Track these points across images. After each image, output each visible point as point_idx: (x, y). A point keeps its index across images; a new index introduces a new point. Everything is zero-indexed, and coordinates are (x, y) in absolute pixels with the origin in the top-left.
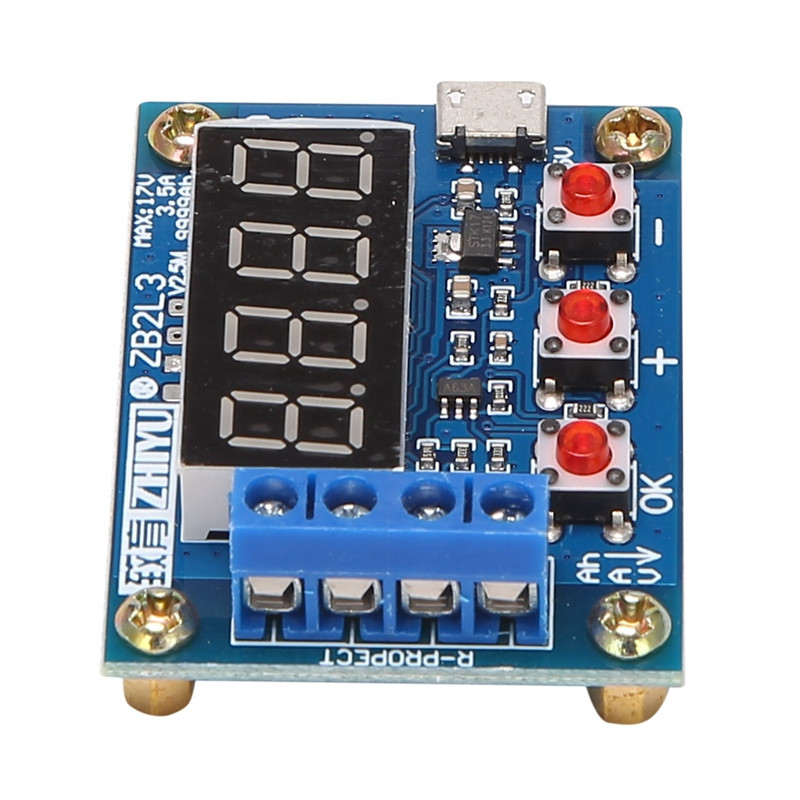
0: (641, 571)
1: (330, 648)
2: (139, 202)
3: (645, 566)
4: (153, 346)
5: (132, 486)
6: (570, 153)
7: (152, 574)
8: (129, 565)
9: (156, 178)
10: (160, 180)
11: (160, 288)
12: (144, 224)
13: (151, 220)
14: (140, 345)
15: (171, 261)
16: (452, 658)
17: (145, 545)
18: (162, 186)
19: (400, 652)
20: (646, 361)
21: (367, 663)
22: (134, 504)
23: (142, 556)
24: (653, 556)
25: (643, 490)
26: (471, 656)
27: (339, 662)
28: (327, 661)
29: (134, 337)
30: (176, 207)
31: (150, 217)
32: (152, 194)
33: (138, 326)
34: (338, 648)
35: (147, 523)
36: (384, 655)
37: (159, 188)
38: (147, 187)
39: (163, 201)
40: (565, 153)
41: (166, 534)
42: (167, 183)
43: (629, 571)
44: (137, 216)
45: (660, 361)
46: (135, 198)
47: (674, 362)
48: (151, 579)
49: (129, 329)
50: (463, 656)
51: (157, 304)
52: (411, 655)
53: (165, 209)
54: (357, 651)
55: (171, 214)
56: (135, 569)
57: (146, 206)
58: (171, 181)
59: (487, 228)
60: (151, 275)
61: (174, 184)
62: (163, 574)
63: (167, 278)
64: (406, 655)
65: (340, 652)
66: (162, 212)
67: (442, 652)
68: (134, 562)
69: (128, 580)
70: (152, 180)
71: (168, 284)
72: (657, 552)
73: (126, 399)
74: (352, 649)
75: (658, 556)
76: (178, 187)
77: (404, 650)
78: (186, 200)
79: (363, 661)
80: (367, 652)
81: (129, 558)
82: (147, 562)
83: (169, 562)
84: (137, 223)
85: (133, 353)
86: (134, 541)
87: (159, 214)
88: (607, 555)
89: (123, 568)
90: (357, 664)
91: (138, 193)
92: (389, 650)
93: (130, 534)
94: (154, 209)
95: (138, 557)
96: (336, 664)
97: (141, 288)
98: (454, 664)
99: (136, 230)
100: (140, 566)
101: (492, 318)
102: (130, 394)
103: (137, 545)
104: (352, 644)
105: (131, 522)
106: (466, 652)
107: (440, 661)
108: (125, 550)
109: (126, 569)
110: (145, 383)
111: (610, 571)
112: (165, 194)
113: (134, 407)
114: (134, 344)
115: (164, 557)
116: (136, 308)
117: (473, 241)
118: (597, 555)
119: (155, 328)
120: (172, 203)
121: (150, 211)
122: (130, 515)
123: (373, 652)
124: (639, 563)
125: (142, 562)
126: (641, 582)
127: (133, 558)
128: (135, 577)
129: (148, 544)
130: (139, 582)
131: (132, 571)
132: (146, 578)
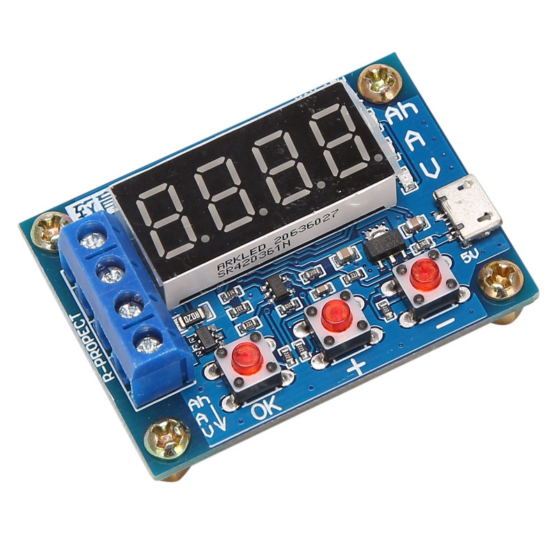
0: (210, 427)
1: (82, 314)
3: (214, 427)
6: (476, 257)
7: (86, 215)
8: (85, 203)
16: (105, 371)
17: (102, 203)
19: (96, 346)
20: (353, 360)
21: (81, 336)
23: (94, 205)
24: (223, 427)
25: (264, 402)
26: (111, 378)
27: (75, 323)
28: (72, 318)
34: (84, 319)
36: (90, 340)
40: (475, 254)
43: (207, 421)
45: (356, 367)
47: (360, 373)
50: (109, 375)
52: (97, 352)
54: (86, 327)
56: (84, 206)
59: (390, 244)
64: (96, 350)
65: (82, 320)
67: (107, 365)
68: (89, 204)
69: (76, 207)
72: (226, 428)
74: (86, 324)
75: (224, 430)
77: (99, 347)
79: (82, 333)
80: (88, 332)
81: (90, 200)
82: (92, 209)
86: (102, 197)
88: (212, 406)
89: (83, 201)
90: (78, 331)
92: (95, 341)
93: (106, 193)
95: (93, 205)
96: (73, 322)
98: (101, 373)
100: (88, 207)
101: (341, 278)
103: (100, 199)
104: (89, 323)
106: (113, 375)
107: (101, 367)
111: (201, 413)
117: (377, 243)
118: (209, 402)
123: (91, 335)
124: (215, 423)
125: (91, 207)
126: (203, 430)
127: (91, 202)
128: (79, 209)
129: (104, 204)
130: (77, 212)
131: (82, 206)
132: (82, 213)
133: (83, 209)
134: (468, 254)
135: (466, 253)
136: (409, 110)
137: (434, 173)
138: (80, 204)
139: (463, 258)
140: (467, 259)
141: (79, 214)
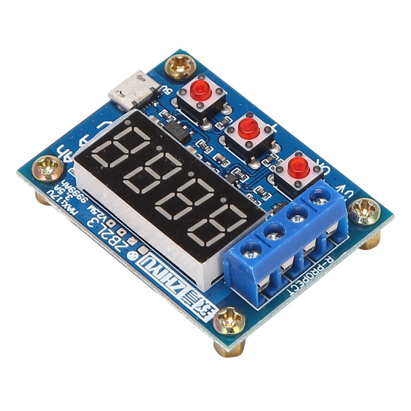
0: (345, 194)
1: (287, 288)
2: (58, 201)
3: (345, 191)
4: (118, 241)
5: (168, 288)
6: (166, 87)
7: (208, 309)
8: (197, 312)
9: (53, 189)
10: (55, 189)
11: (98, 222)
12: (67, 206)
13: (68, 203)
14: (114, 244)
15: (91, 211)
16: (326, 263)
17: (195, 302)
18: (58, 191)
19: (308, 273)
21: (304, 284)
22: (176, 293)
24: (343, 187)
26: (330, 258)
27: (295, 290)
28: (292, 293)
29: (109, 243)
30: (71, 194)
31: (67, 203)
32: (58, 196)
33: (107, 239)
34: (290, 286)
35: (186, 295)
36: (305, 278)
37: (58, 192)
38: (53, 195)
39: (64, 195)
41: (196, 294)
42: (58, 189)
44: (62, 206)
45: (272, 128)
46: (55, 201)
47: (276, 125)
48: (209, 310)
49: (106, 242)
50: (328, 260)
51: (104, 227)
52: (313, 272)
53: (68, 197)
54: (296, 283)
55: (72, 197)
56: (201, 311)
57: (61, 201)
58: (59, 187)
60: (90, 220)
61: (61, 187)
62: (211, 306)
63: (97, 217)
64: (312, 273)
65: (292, 287)
66: (68, 198)
67: (321, 263)
68: (199, 310)
69: (203, 317)
70: (53, 191)
71: (99, 219)
72: (343, 185)
73: (132, 264)
74: (294, 284)
75: (345, 186)
76: (64, 187)
77: (309, 272)
78: (71, 189)
79: (301, 284)
80: (299, 281)
81: (194, 309)
82: (202, 307)
83: (208, 301)
84: (65, 208)
85: (116, 247)
86: (190, 304)
87: (68, 200)
89: (197, 314)
90: (301, 287)
91: (54, 199)
92: (305, 275)
93: (186, 302)
94: (65, 199)
95: (198, 307)
96: (295, 292)
97: (92, 226)
98: (328, 264)
99: (68, 210)
100: (201, 309)
101: (207, 153)
102: (131, 261)
103: (192, 304)
104: (292, 282)
105: (181, 298)
106: (327, 258)
107: (323, 266)
108: (191, 309)
109: (198, 314)
110: (131, 254)
112: (62, 192)
113: (137, 263)
114: (113, 245)
115: (205, 301)
116: (99, 233)
119: (113, 235)
120: (68, 193)
121: (65, 201)
122: (179, 297)
123: (301, 279)
124: (342, 192)
125: (200, 308)
126: (349, 197)
127: (196, 309)
128: (204, 314)
129: (195, 301)
130: (207, 315)
131: (201, 313)
132: (207, 312)
133: (204, 312)
134: (166, 91)
135: (165, 92)
136: (62, 150)
137: (109, 124)
138: (200, 314)
139: (169, 93)
140: (170, 91)
141: (209, 313)
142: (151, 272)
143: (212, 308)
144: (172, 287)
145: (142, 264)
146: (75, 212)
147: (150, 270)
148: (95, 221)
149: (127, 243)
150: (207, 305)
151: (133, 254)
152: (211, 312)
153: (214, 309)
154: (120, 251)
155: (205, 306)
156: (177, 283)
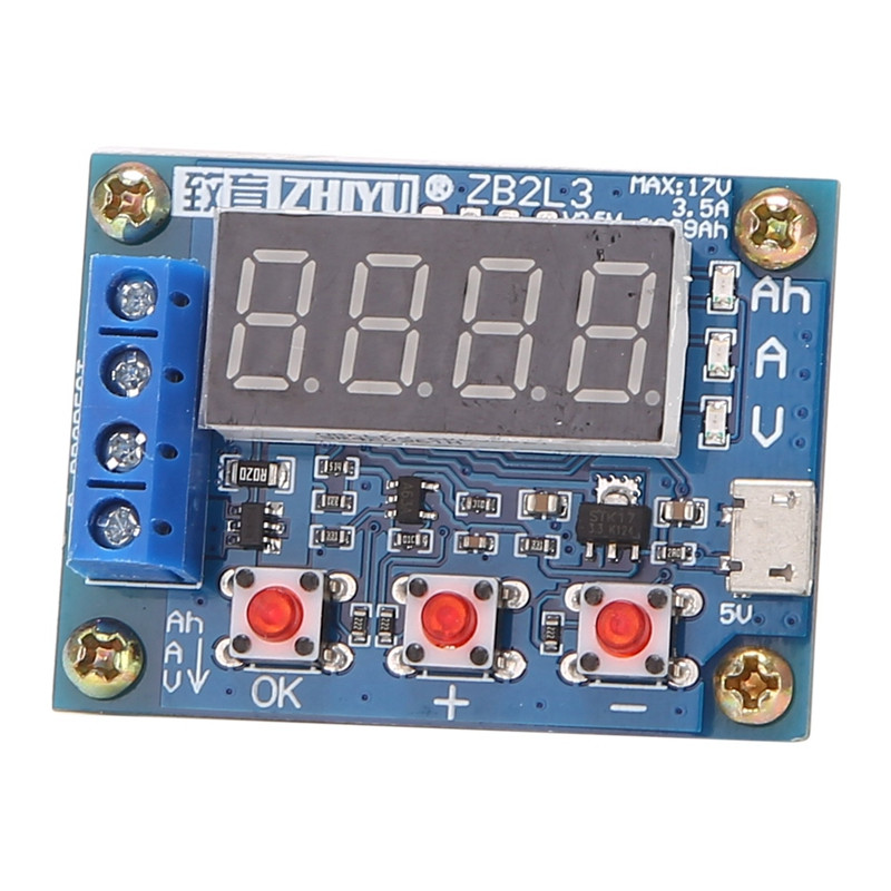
0: (179, 674)
2: (693, 181)
3: (185, 678)
4: (495, 196)
5: (311, 178)
6: (743, 622)
7: (199, 198)
9: (725, 198)
10: (723, 202)
11: (573, 203)
12: (663, 186)
13: (667, 192)
14: (496, 183)
15: (609, 214)
17: (233, 192)
18: (714, 204)
20: (452, 689)
22: (287, 180)
23: (221, 188)
24: (197, 686)
25: (282, 680)
29: (508, 178)
30: (684, 219)
31: (672, 192)
32: (703, 193)
33: (522, 181)
35: (265, 193)
37: (711, 200)
38: (714, 186)
39: (693, 204)
40: (744, 616)
42: (718, 208)
43: (179, 661)
44: (673, 179)
45: (451, 703)
46: (699, 178)
47: (451, 717)
48: (193, 198)
49: (518, 173)
51: (550, 200)
53: (682, 208)
55: (675, 213)
56: (205, 182)
57: (687, 188)
58: (722, 213)
59: (616, 529)
60: (591, 194)
61: (717, 215)
62: (198, 209)
63: (586, 210)
66: (679, 204)
68: (213, 182)
70: (723, 194)
71: (579, 210)
72: (201, 691)
73: (425, 171)
75: (197, 691)
76: (712, 219)
78: (694, 229)
82: (213, 194)
84: (664, 179)
85: (487, 178)
86: (241, 181)
87: (675, 201)
88: (200, 641)
89: (206, 171)
91: (705, 180)
93: (250, 176)
94: (682, 196)
95: (219, 185)
96: (77, 375)
97: (574, 183)
99: (654, 179)
101: (517, 536)
102: (431, 175)
108: (228, 172)
109: (205, 173)
110: (446, 189)
111: (179, 643)
112: (703, 207)
113: (415, 179)
114: (497, 178)
116: (547, 180)
117: (599, 516)
118: (201, 631)
119: (518, 199)
120: (690, 214)
121: (679, 192)
122: (274, 177)
124: (189, 672)
126: (165, 672)
127: (219, 180)
128: (195, 182)
129: (236, 194)
130: (188, 185)
131: (202, 179)
132: (194, 192)
133: (199, 186)
134: (734, 609)
135: (732, 605)
136: (796, 300)
137: (767, 437)
139: (723, 612)
140: (727, 617)
141: (189, 192)
142: (372, 184)
143: (192, 208)
144: (306, 187)
145: (406, 186)
146: (638, 187)
147: (377, 187)
148: (583, 200)
149: (475, 206)
150: (206, 206)
151: (441, 192)
152: (187, 198)
153: (186, 209)
154: (472, 176)
155: (208, 199)
156: (304, 200)
